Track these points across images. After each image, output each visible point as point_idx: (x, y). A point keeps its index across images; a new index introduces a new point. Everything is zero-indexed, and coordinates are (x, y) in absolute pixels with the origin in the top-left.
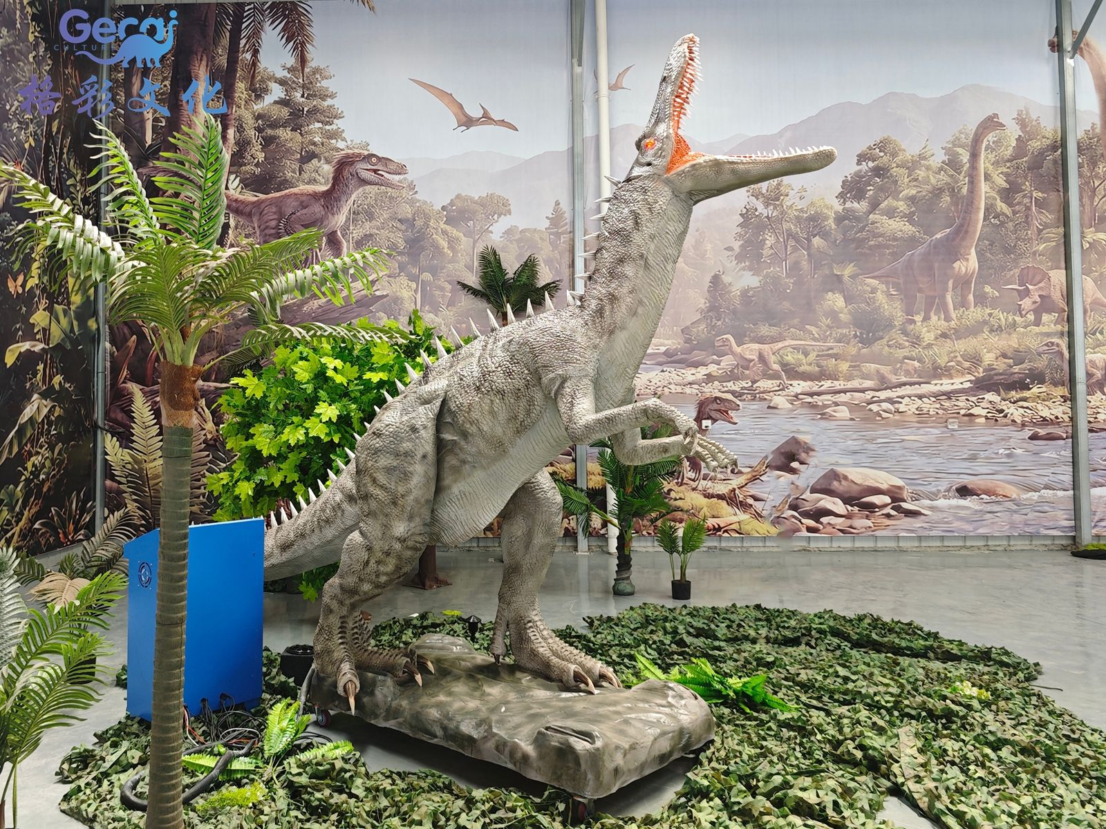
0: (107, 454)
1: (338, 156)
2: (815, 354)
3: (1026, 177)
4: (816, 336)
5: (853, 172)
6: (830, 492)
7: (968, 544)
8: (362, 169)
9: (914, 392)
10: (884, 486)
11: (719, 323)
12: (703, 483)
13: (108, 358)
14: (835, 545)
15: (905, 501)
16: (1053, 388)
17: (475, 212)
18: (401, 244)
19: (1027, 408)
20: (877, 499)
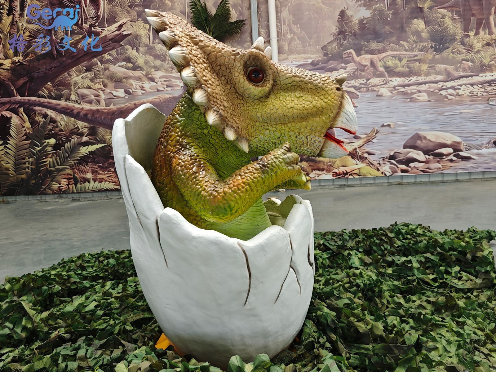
2: (406, 60)
4: (407, 48)
6: (415, 148)
9: (469, 82)
10: (449, 142)
11: (345, 42)
15: (461, 151)
20: (444, 151)
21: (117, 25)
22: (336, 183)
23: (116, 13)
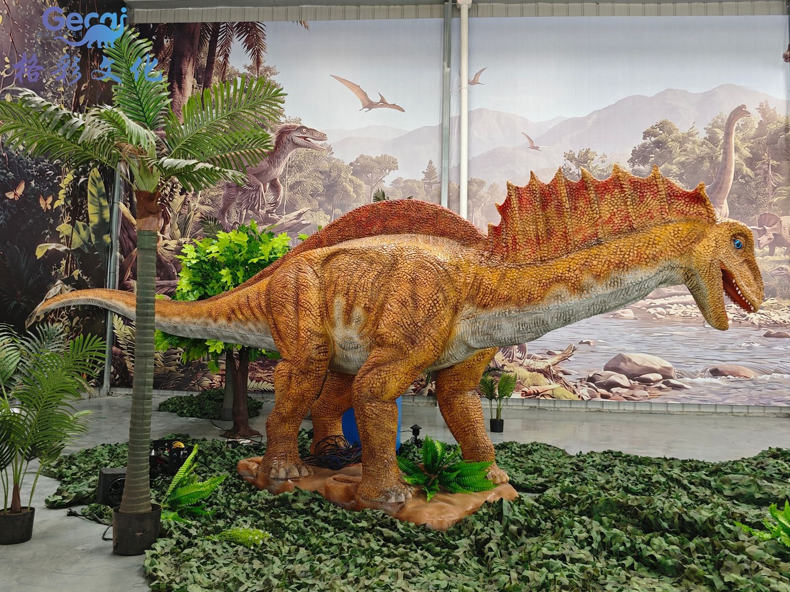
0: (114, 329)
1: (279, 127)
3: (765, 150)
5: (640, 144)
6: (618, 370)
7: (719, 410)
8: (296, 136)
9: (681, 301)
10: (658, 367)
12: (527, 361)
13: (118, 263)
14: (622, 408)
15: (672, 378)
16: (782, 300)
17: (373, 168)
18: (321, 189)
19: (763, 314)
20: (652, 376)
21: (296, 213)
22: (525, 404)
23: (296, 200)
